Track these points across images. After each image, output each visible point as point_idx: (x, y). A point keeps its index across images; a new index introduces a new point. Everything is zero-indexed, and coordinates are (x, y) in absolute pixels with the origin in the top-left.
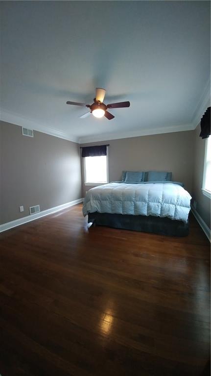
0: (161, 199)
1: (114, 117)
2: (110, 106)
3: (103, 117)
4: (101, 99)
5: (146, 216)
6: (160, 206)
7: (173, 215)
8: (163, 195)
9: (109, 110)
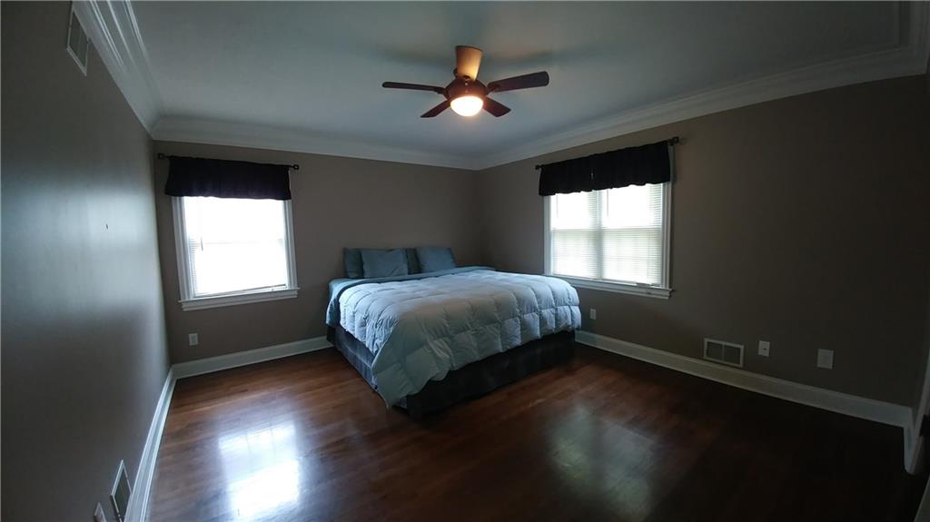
0: (536, 301)
1: (508, 110)
2: (497, 86)
3: (481, 113)
4: (472, 71)
5: (501, 353)
6: (537, 316)
7: (570, 323)
8: (517, 299)
9: (492, 96)
